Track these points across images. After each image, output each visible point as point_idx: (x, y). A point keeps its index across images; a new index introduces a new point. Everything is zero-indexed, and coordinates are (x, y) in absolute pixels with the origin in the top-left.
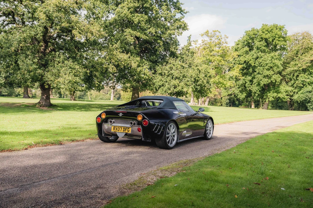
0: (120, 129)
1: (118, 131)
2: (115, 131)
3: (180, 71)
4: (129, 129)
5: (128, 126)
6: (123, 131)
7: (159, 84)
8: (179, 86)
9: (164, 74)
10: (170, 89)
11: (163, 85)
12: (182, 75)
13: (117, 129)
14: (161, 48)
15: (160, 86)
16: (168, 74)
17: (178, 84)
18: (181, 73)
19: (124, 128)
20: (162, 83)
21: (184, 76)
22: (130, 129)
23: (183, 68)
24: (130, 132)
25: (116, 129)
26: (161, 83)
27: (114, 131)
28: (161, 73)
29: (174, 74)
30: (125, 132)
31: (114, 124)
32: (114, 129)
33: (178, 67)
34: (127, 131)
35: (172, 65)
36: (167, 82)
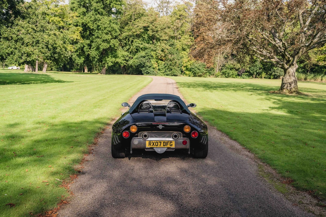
0: (159, 143)
1: (155, 146)
2: (152, 147)
3: (32, 35)
4: (171, 143)
5: (171, 139)
6: (164, 146)
7: (7, 51)
8: (33, 54)
9: (10, 38)
10: (21, 58)
11: (12, 53)
12: (34, 40)
13: (155, 144)
14: (5, 5)
15: (9, 54)
16: (16, 39)
17: (32, 52)
18: (34, 38)
19: (164, 142)
20: (11, 50)
21: (38, 42)
22: (174, 143)
23: (35, 32)
24: (173, 146)
25: (153, 144)
26: (9, 50)
27: (150, 146)
28: (7, 37)
29: (24, 39)
30: (166, 146)
31: (150, 139)
32: (149, 144)
33: (29, 30)
34: (168, 146)
35: (20, 27)
36: (16, 49)
